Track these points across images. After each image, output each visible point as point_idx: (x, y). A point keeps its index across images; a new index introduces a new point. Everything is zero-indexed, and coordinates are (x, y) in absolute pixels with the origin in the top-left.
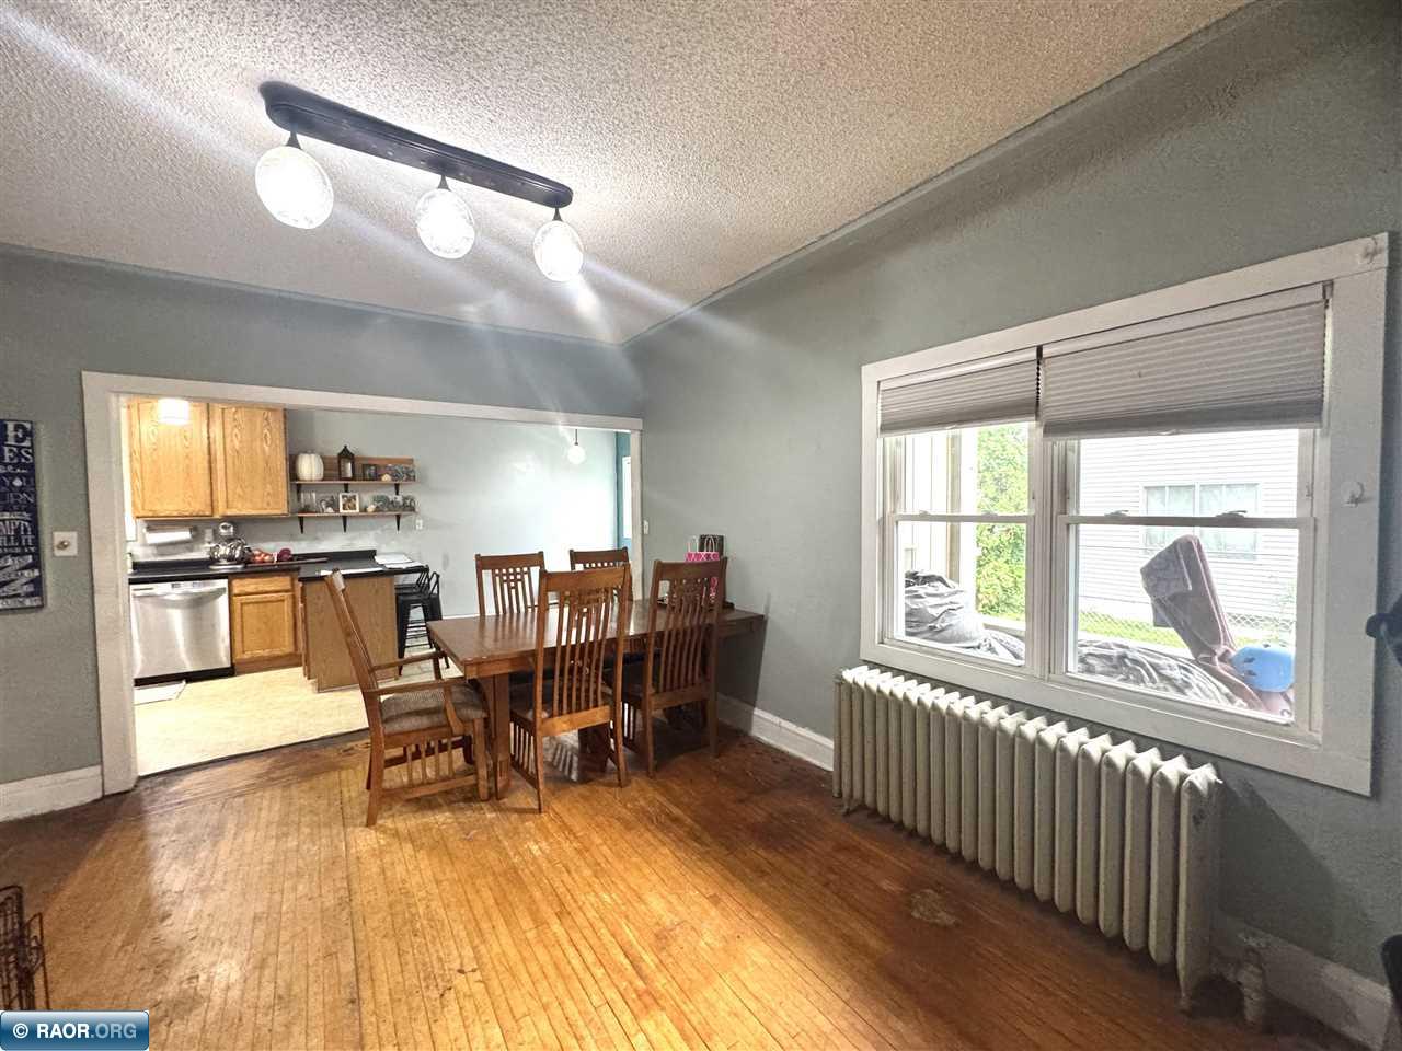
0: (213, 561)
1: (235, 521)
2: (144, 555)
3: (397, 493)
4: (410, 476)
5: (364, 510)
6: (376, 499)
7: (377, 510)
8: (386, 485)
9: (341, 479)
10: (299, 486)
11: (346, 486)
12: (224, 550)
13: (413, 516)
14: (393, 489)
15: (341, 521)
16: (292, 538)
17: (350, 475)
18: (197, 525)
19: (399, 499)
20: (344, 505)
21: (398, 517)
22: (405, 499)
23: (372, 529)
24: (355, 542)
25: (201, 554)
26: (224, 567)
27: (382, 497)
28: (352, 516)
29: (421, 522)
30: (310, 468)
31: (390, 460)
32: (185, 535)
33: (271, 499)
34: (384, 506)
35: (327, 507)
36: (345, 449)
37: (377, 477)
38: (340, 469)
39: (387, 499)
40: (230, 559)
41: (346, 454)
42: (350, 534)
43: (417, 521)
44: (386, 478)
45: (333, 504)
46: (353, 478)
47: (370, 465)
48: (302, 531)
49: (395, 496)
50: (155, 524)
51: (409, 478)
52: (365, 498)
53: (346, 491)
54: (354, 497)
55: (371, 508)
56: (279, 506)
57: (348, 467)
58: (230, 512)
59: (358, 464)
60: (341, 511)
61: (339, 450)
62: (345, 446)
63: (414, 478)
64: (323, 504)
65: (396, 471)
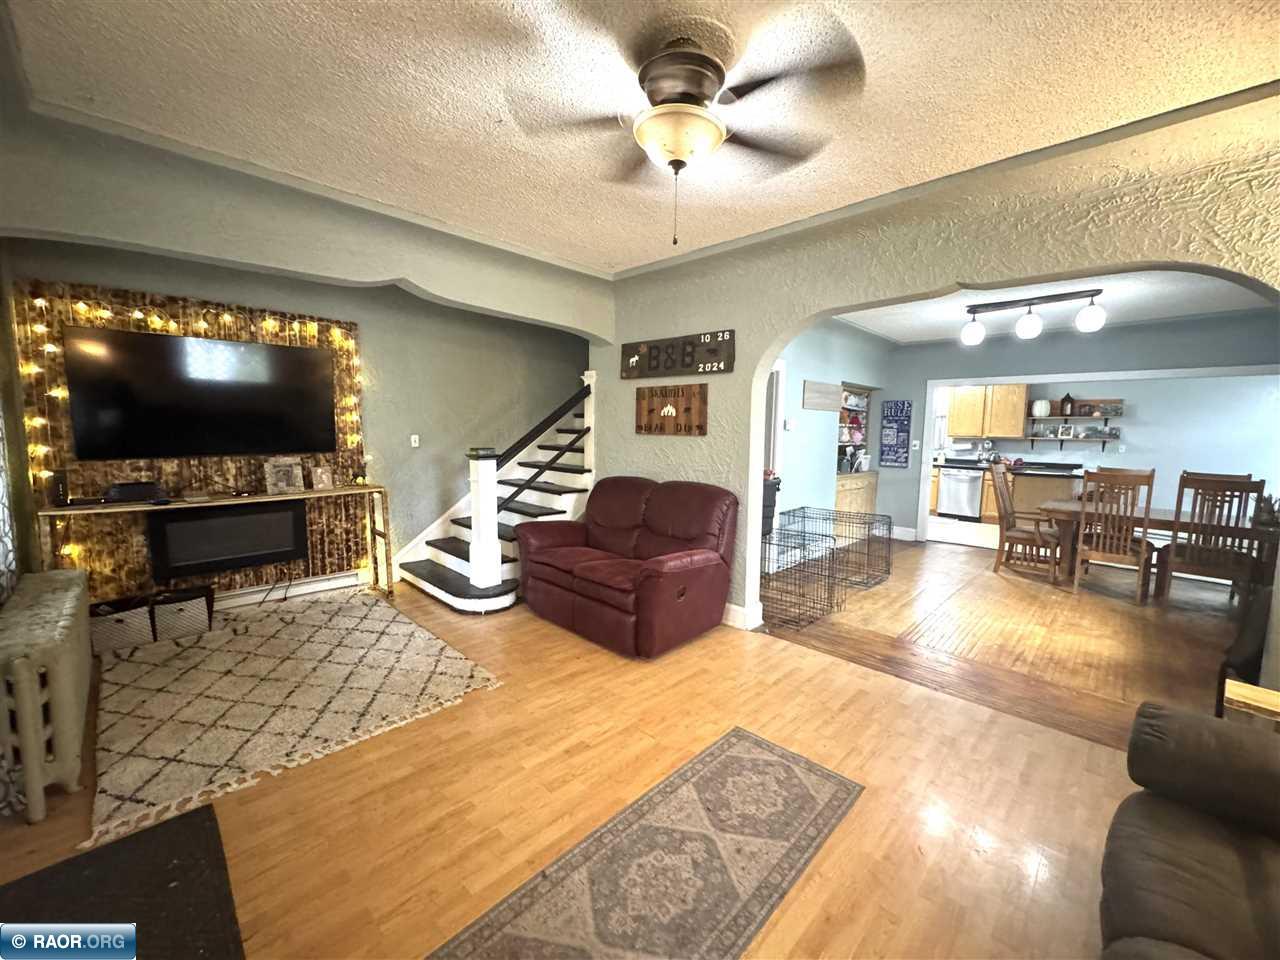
0: (980, 461)
1: (994, 441)
2: (952, 456)
3: (1106, 425)
4: (1118, 413)
5: (1077, 436)
6: (1088, 429)
7: (1087, 437)
8: (1097, 419)
9: (1062, 415)
10: (1034, 420)
11: (1065, 420)
12: (985, 456)
13: (1116, 441)
14: (1103, 423)
15: (1059, 444)
16: (1026, 452)
17: (1068, 412)
18: (975, 441)
19: (1107, 429)
20: (1062, 433)
21: (1104, 443)
22: (1112, 429)
23: (1083, 450)
24: (1067, 457)
25: (974, 457)
26: (984, 465)
27: (1093, 427)
28: (1068, 440)
29: (1124, 447)
30: (1041, 409)
31: (1102, 401)
32: (969, 446)
33: (1014, 428)
34: (1093, 435)
35: (1050, 434)
36: (1068, 396)
37: (1090, 414)
38: (1062, 409)
39: (1097, 429)
40: (988, 461)
41: (1068, 399)
42: (1063, 452)
43: (1120, 447)
44: (1097, 414)
45: (1055, 432)
46: (1072, 414)
47: (1085, 406)
48: (1032, 449)
49: (1103, 426)
50: (957, 440)
51: (1116, 414)
52: (1080, 429)
53: (1065, 424)
54: (1070, 428)
55: (1082, 436)
56: (1018, 433)
57: (1069, 407)
58: (991, 435)
59: (1077, 405)
60: (1059, 436)
61: (1063, 396)
62: (1068, 394)
63: (1121, 414)
64: (1048, 432)
65: (1106, 409)
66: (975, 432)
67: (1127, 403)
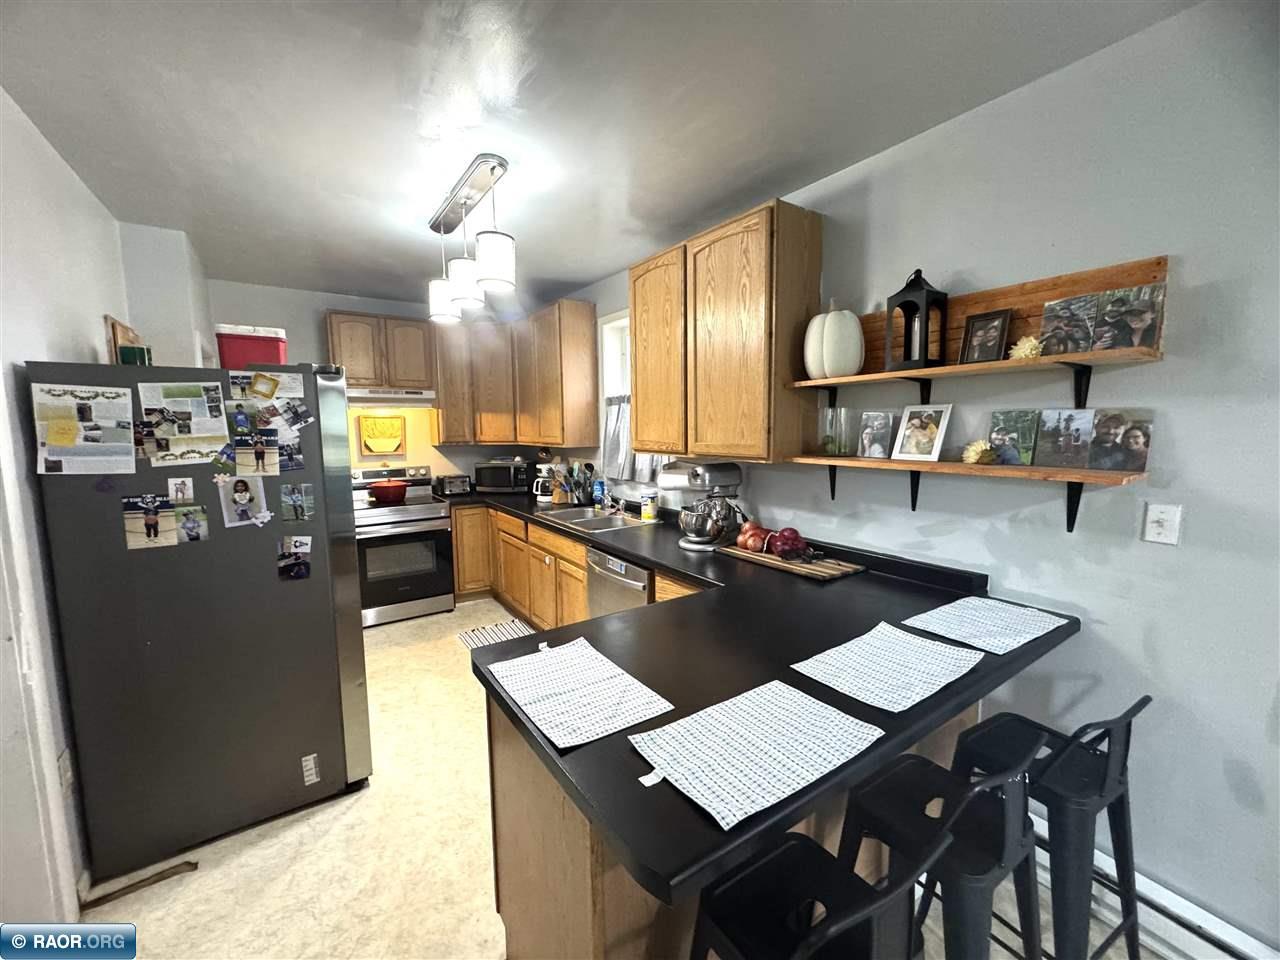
3: (1080, 402)
5: (953, 454)
6: (1010, 422)
7: (996, 457)
8: (1029, 373)
10: (832, 391)
11: (925, 385)
14: (1066, 387)
15: (907, 481)
16: (816, 506)
19: (1084, 422)
20: (906, 439)
21: (1074, 492)
22: (1107, 421)
23: (982, 512)
24: (934, 540)
27: (1023, 414)
28: (930, 473)
29: (1174, 514)
31: (1054, 286)
36: (917, 281)
39: (1039, 420)
42: (921, 518)
43: (1155, 511)
44: (1026, 348)
47: (989, 317)
48: (833, 498)
51: (1122, 337)
52: (968, 418)
53: (925, 400)
54: (939, 413)
55: (972, 455)
56: (755, 441)
58: (701, 448)
59: (959, 318)
62: (918, 273)
64: (866, 436)
65: (1073, 319)
66: (673, 437)
67: (1186, 277)
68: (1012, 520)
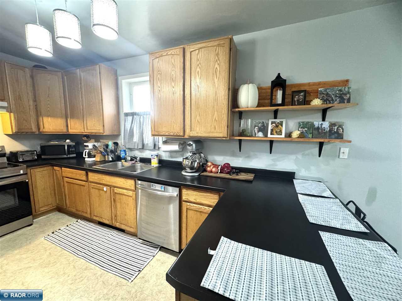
3: (324, 120)
5: (289, 135)
6: (303, 125)
8: (314, 109)
9: (272, 105)
10: (241, 113)
11: (276, 112)
13: (337, 142)
14: (320, 115)
16: (233, 155)
17: (279, 101)
18: (183, 142)
19: (326, 125)
20: (272, 130)
21: (321, 145)
22: (332, 125)
24: (278, 163)
27: (308, 123)
28: (277, 141)
29: (347, 150)
30: (248, 96)
31: (319, 84)
32: (175, 147)
33: (217, 124)
35: (258, 132)
36: (279, 76)
37: (306, 102)
38: (272, 95)
39: (313, 125)
41: (279, 83)
42: (273, 156)
43: (342, 151)
44: (317, 102)
45: (263, 129)
46: (283, 104)
47: (300, 92)
48: (240, 151)
51: (342, 101)
53: (275, 117)
55: (296, 134)
56: (221, 131)
57: (279, 94)
58: (194, 134)
59: (288, 92)
60: (269, 135)
61: (274, 78)
62: (279, 74)
63: (349, 101)
64: (256, 129)
65: (327, 94)
66: (177, 129)
67: (353, 86)
68: (303, 154)
